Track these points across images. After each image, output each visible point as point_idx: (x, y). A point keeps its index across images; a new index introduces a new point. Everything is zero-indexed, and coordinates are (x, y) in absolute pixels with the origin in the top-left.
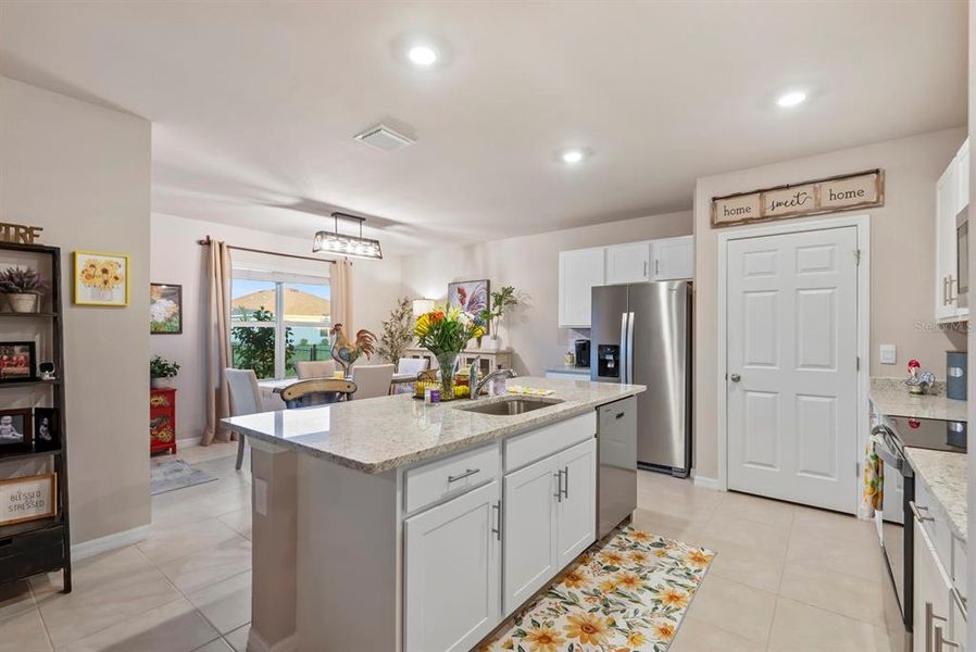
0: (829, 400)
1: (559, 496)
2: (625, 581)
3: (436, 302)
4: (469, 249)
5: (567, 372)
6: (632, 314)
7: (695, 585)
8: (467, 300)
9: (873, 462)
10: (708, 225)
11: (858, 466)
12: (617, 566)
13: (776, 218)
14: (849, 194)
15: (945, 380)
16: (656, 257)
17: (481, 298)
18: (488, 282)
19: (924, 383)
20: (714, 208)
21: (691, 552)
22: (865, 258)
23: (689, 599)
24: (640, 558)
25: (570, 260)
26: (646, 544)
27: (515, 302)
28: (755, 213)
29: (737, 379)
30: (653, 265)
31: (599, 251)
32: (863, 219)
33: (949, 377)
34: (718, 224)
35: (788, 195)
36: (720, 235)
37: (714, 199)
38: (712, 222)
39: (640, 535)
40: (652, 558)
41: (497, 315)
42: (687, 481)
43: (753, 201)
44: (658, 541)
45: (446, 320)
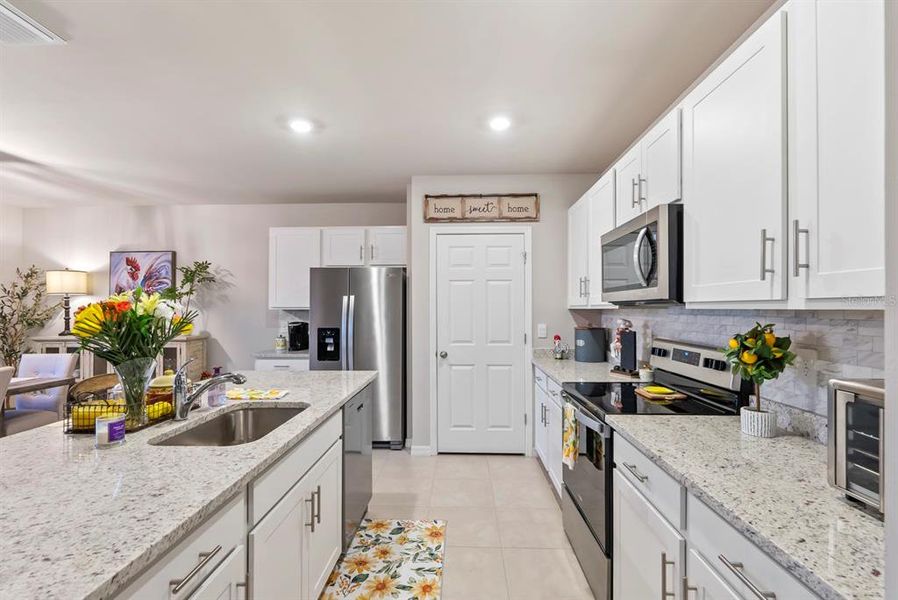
0: (507, 368)
1: (312, 524)
2: (378, 589)
3: (89, 275)
4: (145, 212)
5: (280, 358)
6: (352, 298)
7: (440, 565)
8: (141, 275)
9: (573, 425)
10: (421, 219)
11: (526, 416)
12: (365, 572)
13: (473, 220)
14: (520, 209)
15: (574, 348)
16: (371, 242)
17: (163, 272)
18: (174, 254)
19: (563, 351)
20: (426, 204)
21: (427, 529)
22: (529, 257)
23: (439, 585)
24: (385, 553)
25: (282, 238)
26: (386, 534)
27: (212, 280)
28: (457, 214)
29: (444, 356)
30: (368, 251)
31: (316, 231)
32: (527, 228)
33: (576, 346)
34: (431, 219)
35: (480, 203)
36: (431, 228)
37: (427, 196)
38: (425, 217)
39: (379, 525)
40: (396, 550)
41: (187, 293)
42: (403, 452)
43: (455, 203)
44: (397, 526)
45: (134, 312)
